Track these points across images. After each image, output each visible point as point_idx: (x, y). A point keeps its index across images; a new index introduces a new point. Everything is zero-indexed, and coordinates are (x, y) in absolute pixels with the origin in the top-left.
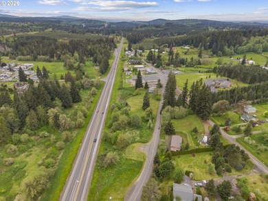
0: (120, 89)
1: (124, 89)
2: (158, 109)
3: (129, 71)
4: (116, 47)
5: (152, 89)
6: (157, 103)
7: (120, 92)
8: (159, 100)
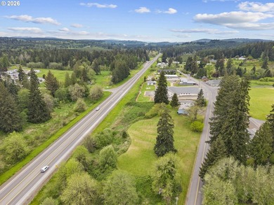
0: (129, 104)
1: (135, 104)
2: (195, 154)
3: (153, 80)
4: (148, 59)
5: (184, 106)
6: (194, 137)
7: (127, 110)
8: (198, 131)
